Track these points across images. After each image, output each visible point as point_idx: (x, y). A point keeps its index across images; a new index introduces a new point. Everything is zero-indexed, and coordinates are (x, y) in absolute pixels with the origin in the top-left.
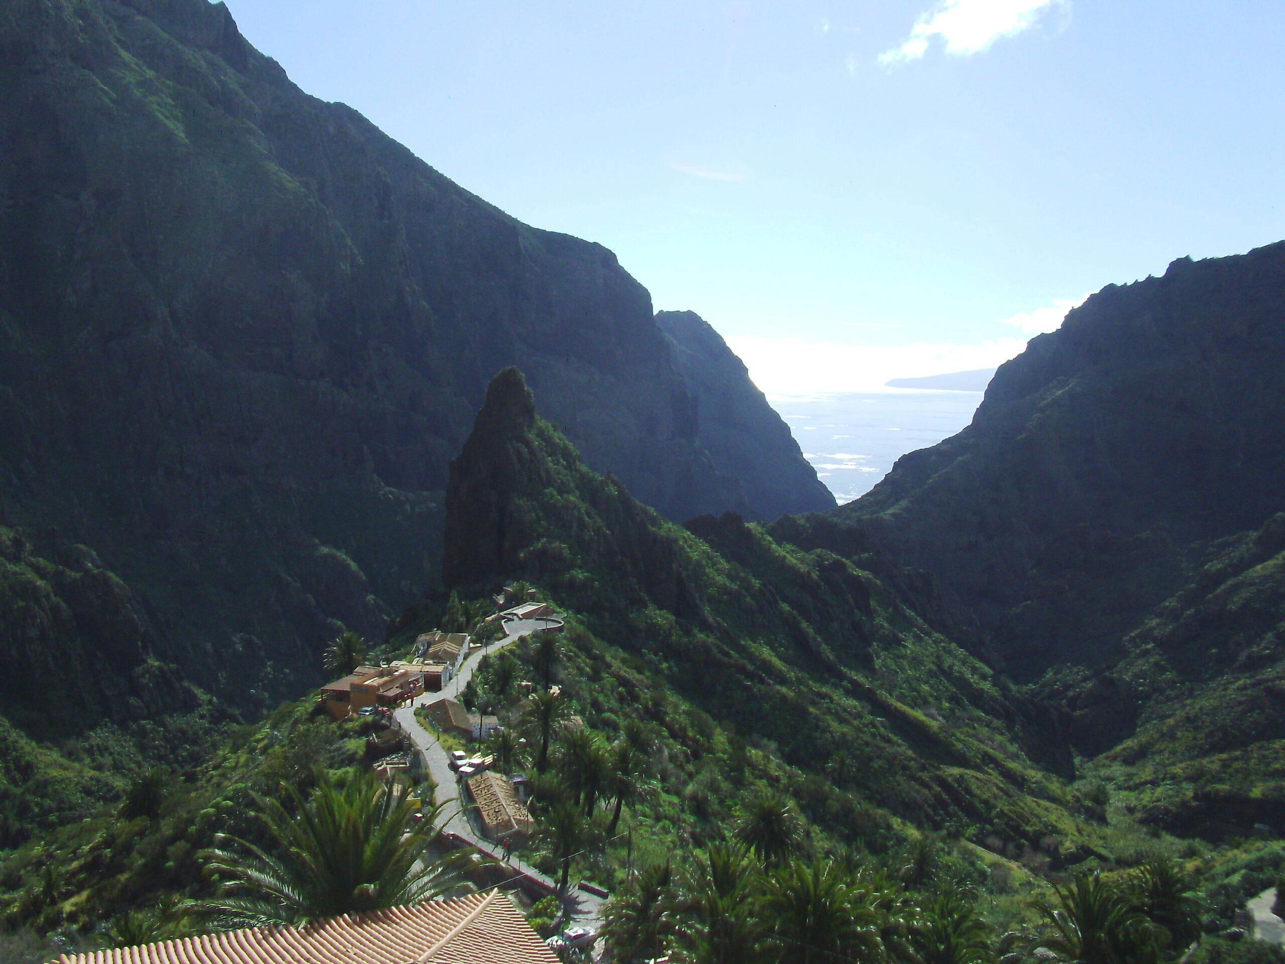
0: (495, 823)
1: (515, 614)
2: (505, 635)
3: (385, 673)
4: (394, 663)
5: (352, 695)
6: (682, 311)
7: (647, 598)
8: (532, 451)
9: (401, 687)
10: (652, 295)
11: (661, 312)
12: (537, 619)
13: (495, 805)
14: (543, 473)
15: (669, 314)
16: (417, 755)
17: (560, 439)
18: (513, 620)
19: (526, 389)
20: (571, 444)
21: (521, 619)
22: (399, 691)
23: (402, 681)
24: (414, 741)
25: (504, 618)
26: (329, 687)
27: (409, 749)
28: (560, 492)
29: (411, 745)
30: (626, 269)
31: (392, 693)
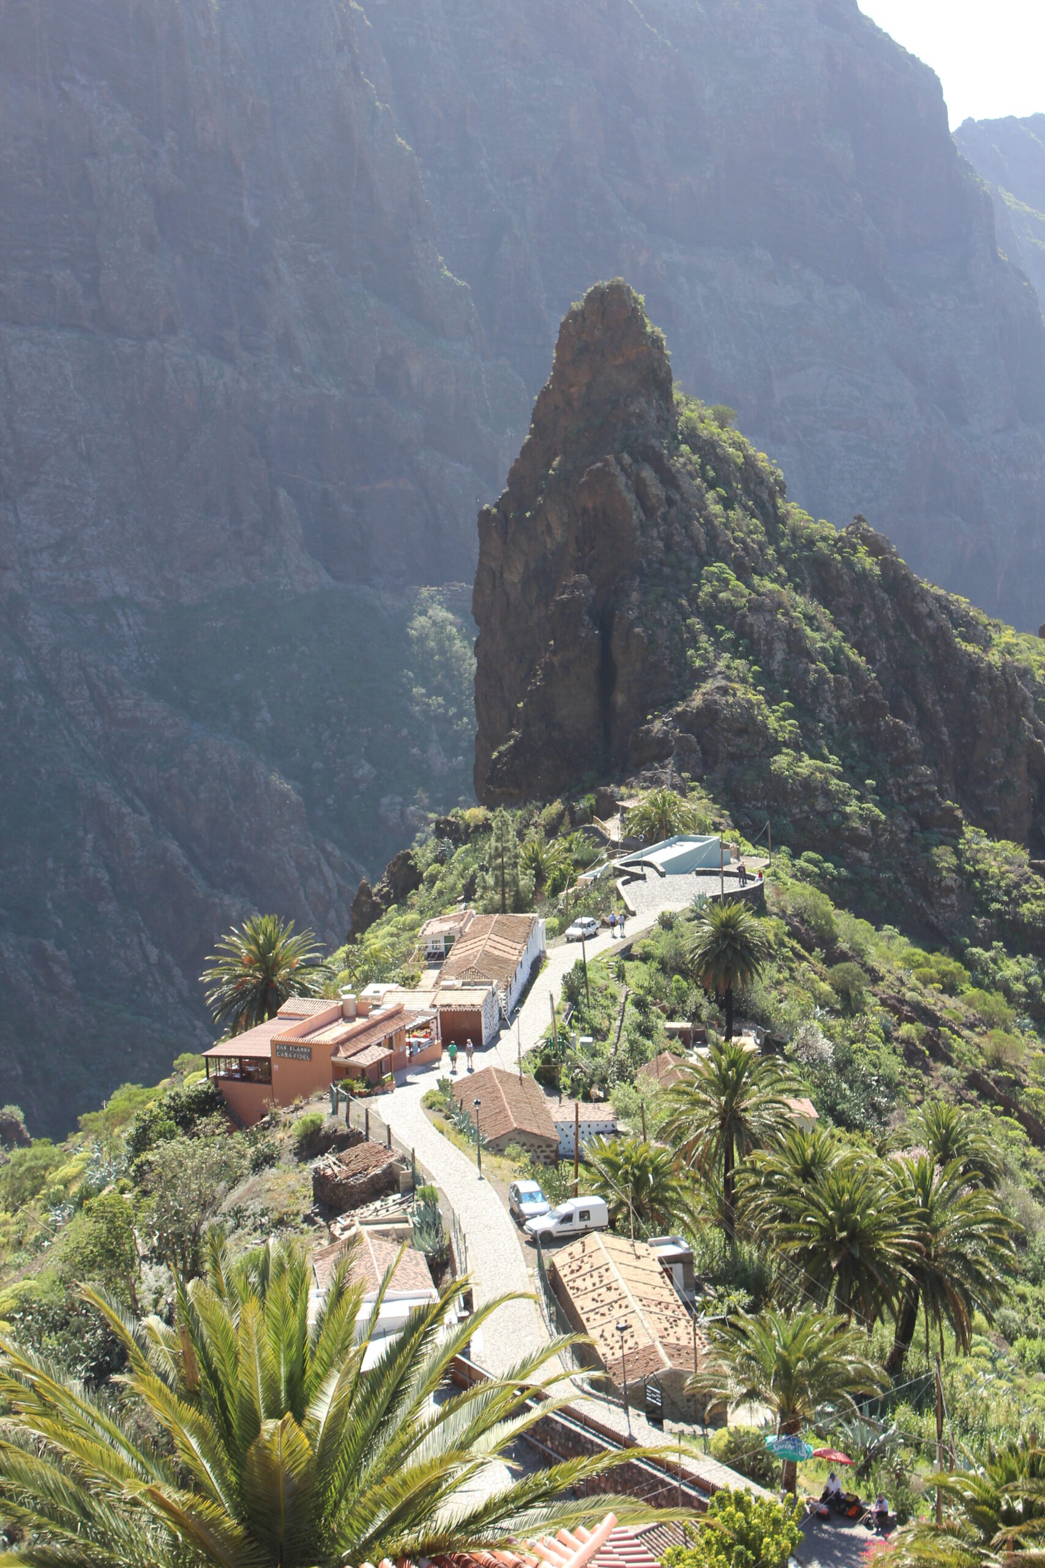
0: (619, 1354)
1: (649, 864)
2: (629, 913)
3: (351, 1011)
4: (370, 990)
5: (275, 1067)
6: (1019, 116)
7: (959, 813)
8: (668, 478)
9: (389, 1043)
10: (943, 82)
11: (969, 123)
12: (699, 873)
13: (617, 1312)
14: (700, 532)
15: (989, 126)
16: (431, 1199)
17: (739, 446)
18: (643, 877)
19: (649, 329)
20: (762, 455)
21: (662, 875)
22: (382, 1053)
23: (391, 1028)
24: (424, 1169)
25: (619, 873)
26: (222, 1048)
27: (413, 1189)
28: (743, 573)
29: (416, 1179)
30: (878, 24)
31: (366, 1059)
